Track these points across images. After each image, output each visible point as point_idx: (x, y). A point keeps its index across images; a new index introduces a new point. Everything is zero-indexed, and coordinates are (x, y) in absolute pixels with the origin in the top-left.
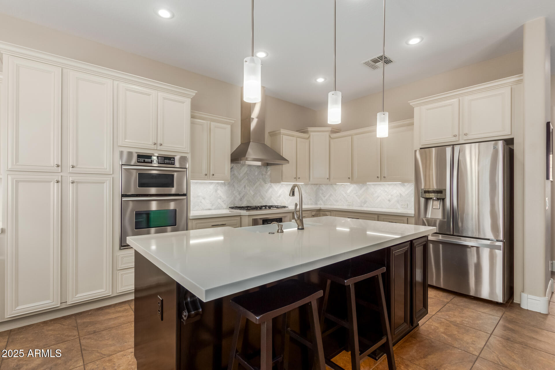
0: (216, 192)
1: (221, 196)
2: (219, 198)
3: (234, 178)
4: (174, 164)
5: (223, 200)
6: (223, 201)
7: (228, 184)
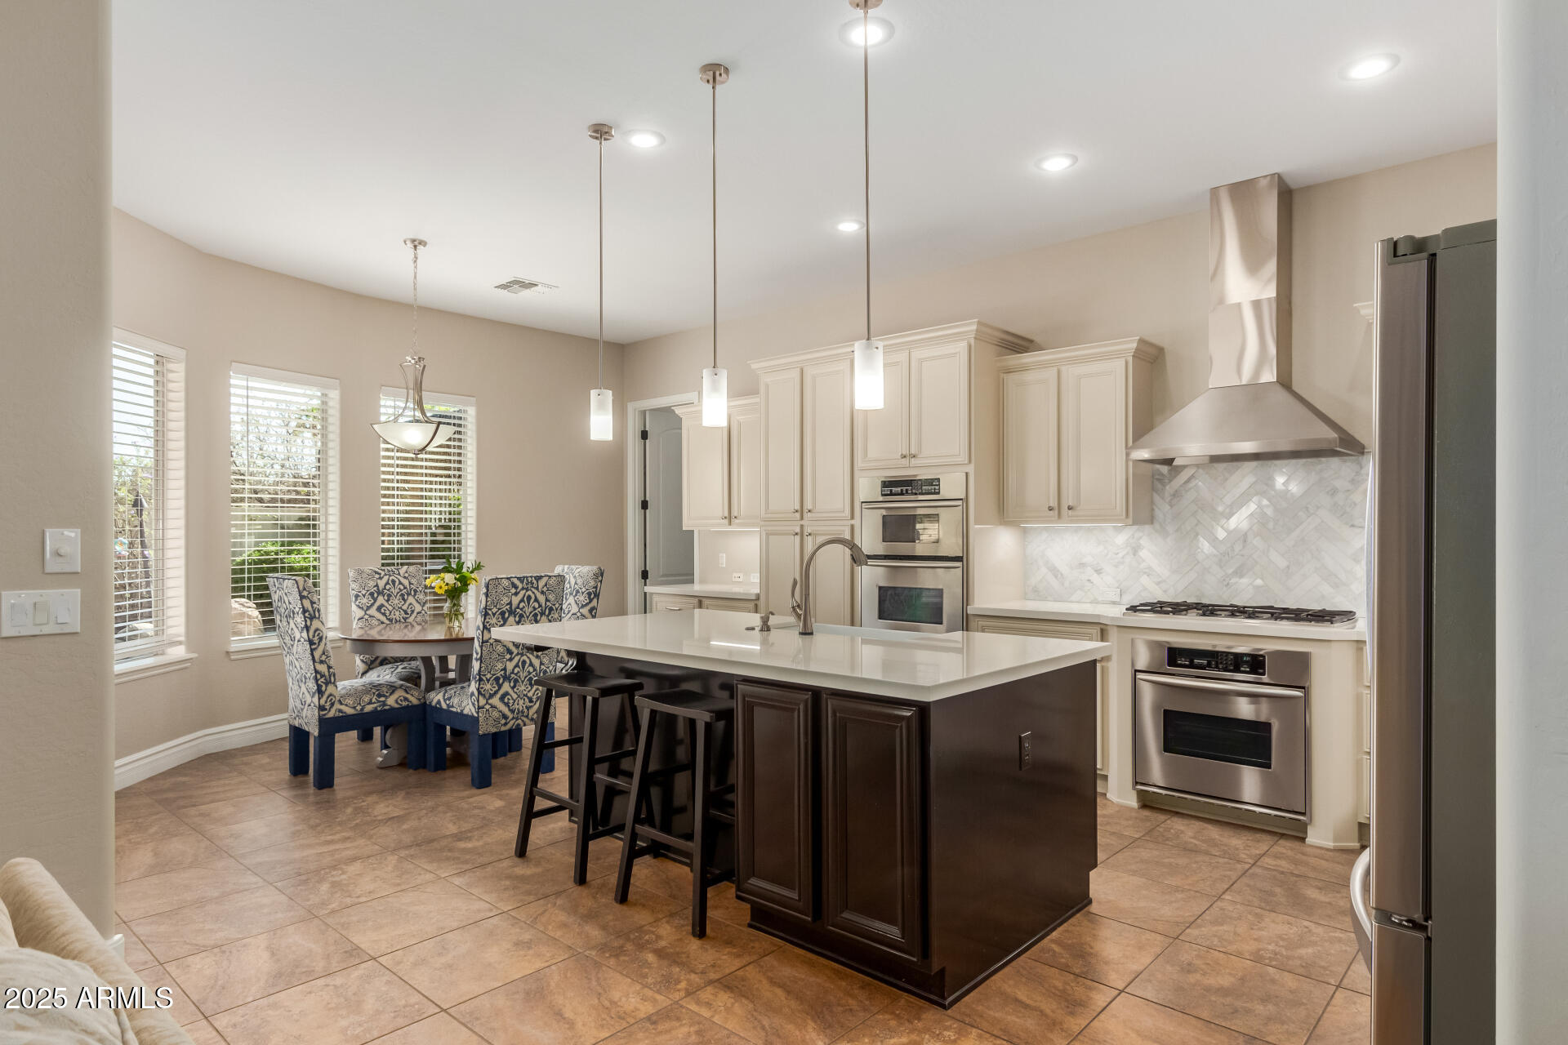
0: (1134, 555)
1: (1150, 568)
2: (1145, 573)
3: (1200, 510)
4: (939, 493)
5: (1160, 579)
6: (1158, 583)
7: (1177, 531)
